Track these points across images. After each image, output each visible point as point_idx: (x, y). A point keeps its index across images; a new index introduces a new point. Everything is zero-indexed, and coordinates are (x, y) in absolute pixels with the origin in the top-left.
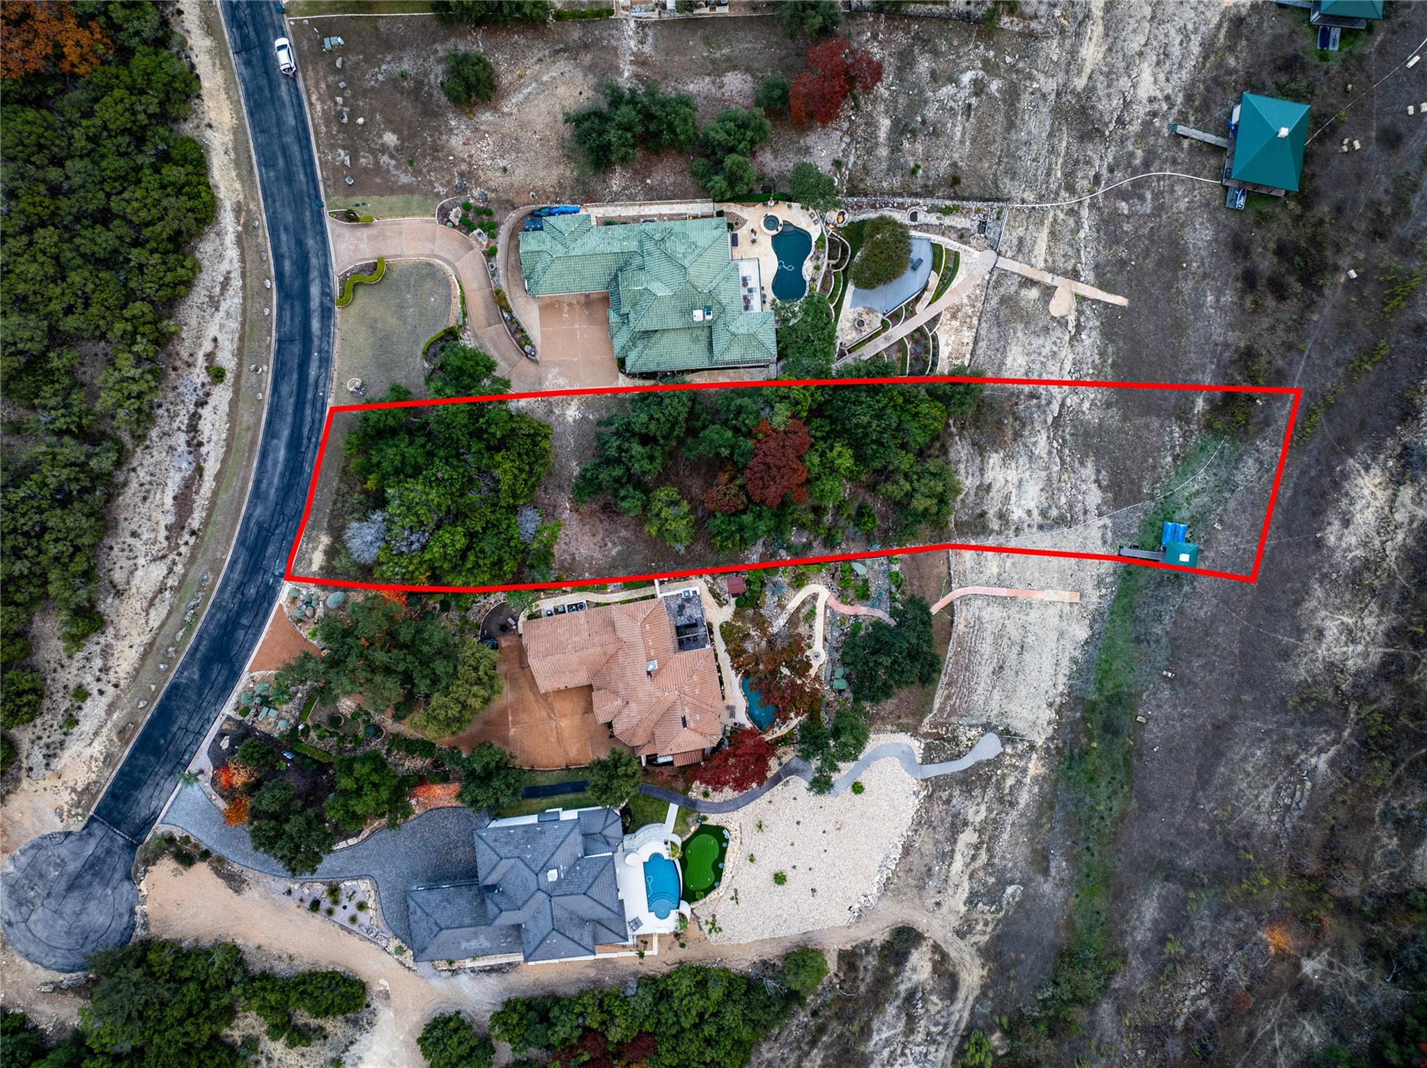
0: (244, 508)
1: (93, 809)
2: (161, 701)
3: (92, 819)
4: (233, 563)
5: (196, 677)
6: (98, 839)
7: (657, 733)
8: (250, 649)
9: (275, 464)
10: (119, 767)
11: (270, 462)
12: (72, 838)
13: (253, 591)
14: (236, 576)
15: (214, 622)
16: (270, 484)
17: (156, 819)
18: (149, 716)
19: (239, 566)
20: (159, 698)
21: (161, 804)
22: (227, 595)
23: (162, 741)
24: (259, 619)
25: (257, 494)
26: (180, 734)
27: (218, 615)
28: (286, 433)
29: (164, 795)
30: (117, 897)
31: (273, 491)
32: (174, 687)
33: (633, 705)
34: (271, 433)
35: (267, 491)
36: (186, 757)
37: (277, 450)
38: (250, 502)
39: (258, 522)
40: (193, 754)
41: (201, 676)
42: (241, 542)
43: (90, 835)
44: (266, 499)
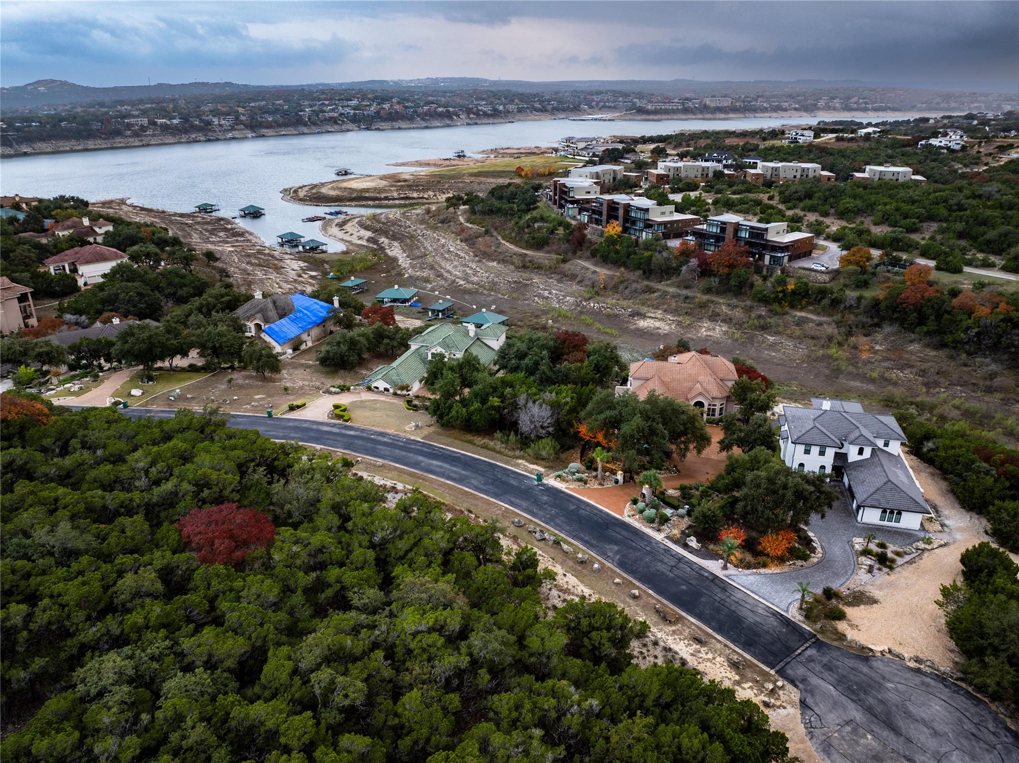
0: (467, 489)
1: (767, 669)
2: (635, 578)
3: (781, 673)
4: (512, 504)
5: (616, 548)
6: (809, 673)
7: (721, 376)
8: (601, 511)
9: (441, 467)
10: (710, 631)
11: (438, 470)
12: (810, 701)
13: (545, 498)
14: (525, 504)
15: (564, 525)
16: (455, 472)
17: (782, 615)
18: (651, 592)
19: (518, 501)
20: (631, 579)
21: (761, 605)
22: (541, 513)
23: (684, 587)
24: (573, 500)
25: (461, 480)
26: (677, 572)
27: (558, 521)
28: (420, 458)
29: (750, 601)
30: (897, 679)
31: (463, 472)
32: (622, 565)
33: (701, 378)
34: (416, 465)
35: (461, 475)
36: (706, 574)
37: (432, 464)
38: (464, 485)
39: (485, 484)
40: (702, 568)
41: (616, 544)
42: (496, 496)
43: (804, 680)
44: (467, 477)
